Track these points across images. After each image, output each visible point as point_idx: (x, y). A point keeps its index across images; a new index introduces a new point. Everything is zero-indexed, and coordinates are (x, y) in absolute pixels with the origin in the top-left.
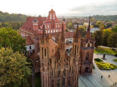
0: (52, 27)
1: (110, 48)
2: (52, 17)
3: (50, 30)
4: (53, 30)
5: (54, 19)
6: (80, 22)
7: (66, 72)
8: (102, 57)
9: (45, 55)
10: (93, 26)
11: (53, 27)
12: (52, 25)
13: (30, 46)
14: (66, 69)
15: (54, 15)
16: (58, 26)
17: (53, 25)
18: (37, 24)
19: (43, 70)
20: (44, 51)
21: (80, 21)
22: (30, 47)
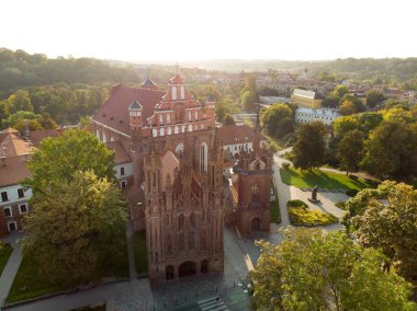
0: (176, 119)
1: (345, 173)
2: (179, 93)
3: (173, 128)
4: (180, 127)
5: (183, 97)
6: (282, 88)
7: (197, 220)
8: (310, 197)
9: (154, 185)
10: (320, 101)
11: (180, 119)
12: (176, 113)
13: (122, 166)
14: (196, 212)
15: (182, 89)
16: (193, 117)
17: (181, 113)
18: (139, 114)
19: (150, 212)
20: (152, 176)
21: (284, 83)
22: (122, 169)
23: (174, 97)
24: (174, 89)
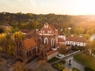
0: (46, 32)
2: (46, 27)
3: (44, 34)
4: (46, 34)
12: (46, 31)
16: (50, 32)
18: (38, 30)
23: (45, 27)
24: (45, 26)
